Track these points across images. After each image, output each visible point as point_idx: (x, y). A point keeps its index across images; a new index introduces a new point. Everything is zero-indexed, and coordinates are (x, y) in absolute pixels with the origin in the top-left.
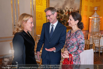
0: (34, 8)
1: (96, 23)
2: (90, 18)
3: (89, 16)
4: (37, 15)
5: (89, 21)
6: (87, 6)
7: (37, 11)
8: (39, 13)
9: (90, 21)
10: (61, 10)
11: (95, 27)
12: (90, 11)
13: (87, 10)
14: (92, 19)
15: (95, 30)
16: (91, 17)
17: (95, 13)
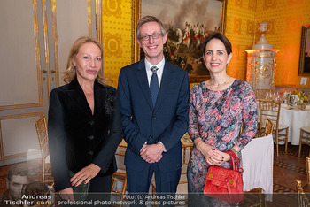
0: (97, 24)
1: (265, 66)
2: (249, 51)
3: (244, 47)
4: (106, 44)
5: (247, 60)
6: (240, 21)
7: (105, 30)
8: (112, 37)
9: (249, 62)
10: (171, 30)
11: (261, 77)
12: (248, 33)
13: (239, 32)
14: (254, 55)
15: (261, 86)
16: (250, 48)
17: (263, 40)
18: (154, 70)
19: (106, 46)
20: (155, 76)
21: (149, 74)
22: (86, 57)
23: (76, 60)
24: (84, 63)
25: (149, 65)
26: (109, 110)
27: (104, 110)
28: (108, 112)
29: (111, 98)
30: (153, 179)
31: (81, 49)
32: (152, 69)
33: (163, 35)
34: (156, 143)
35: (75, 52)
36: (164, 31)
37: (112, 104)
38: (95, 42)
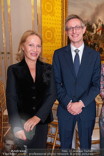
4: (45, 34)
7: (43, 25)
8: (48, 29)
10: (88, 24)
18: (77, 51)
19: (45, 36)
20: (77, 55)
21: (74, 54)
22: (30, 45)
24: (29, 49)
25: (73, 48)
26: (46, 79)
27: (42, 79)
28: (45, 81)
29: (47, 72)
30: (76, 126)
31: (28, 39)
32: (75, 51)
33: (82, 28)
34: (78, 101)
35: (23, 41)
36: (83, 25)
37: (48, 75)
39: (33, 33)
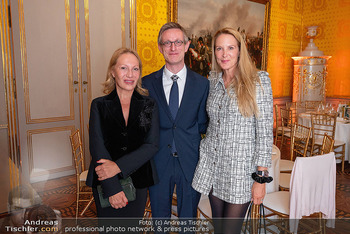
0: (131, 31)
1: (315, 74)
2: (295, 58)
3: (290, 54)
4: (141, 49)
5: (293, 68)
6: (285, 25)
7: (139, 38)
8: (146, 45)
9: (296, 70)
10: (209, 36)
11: (310, 87)
12: (294, 39)
13: (284, 37)
14: (302, 63)
15: (311, 96)
16: (297, 55)
17: (311, 45)
18: (174, 79)
20: (175, 87)
22: (123, 68)
23: (115, 71)
24: (122, 74)
27: (139, 122)
28: (142, 124)
31: (119, 60)
32: (172, 78)
38: (132, 52)
39: (126, 51)
